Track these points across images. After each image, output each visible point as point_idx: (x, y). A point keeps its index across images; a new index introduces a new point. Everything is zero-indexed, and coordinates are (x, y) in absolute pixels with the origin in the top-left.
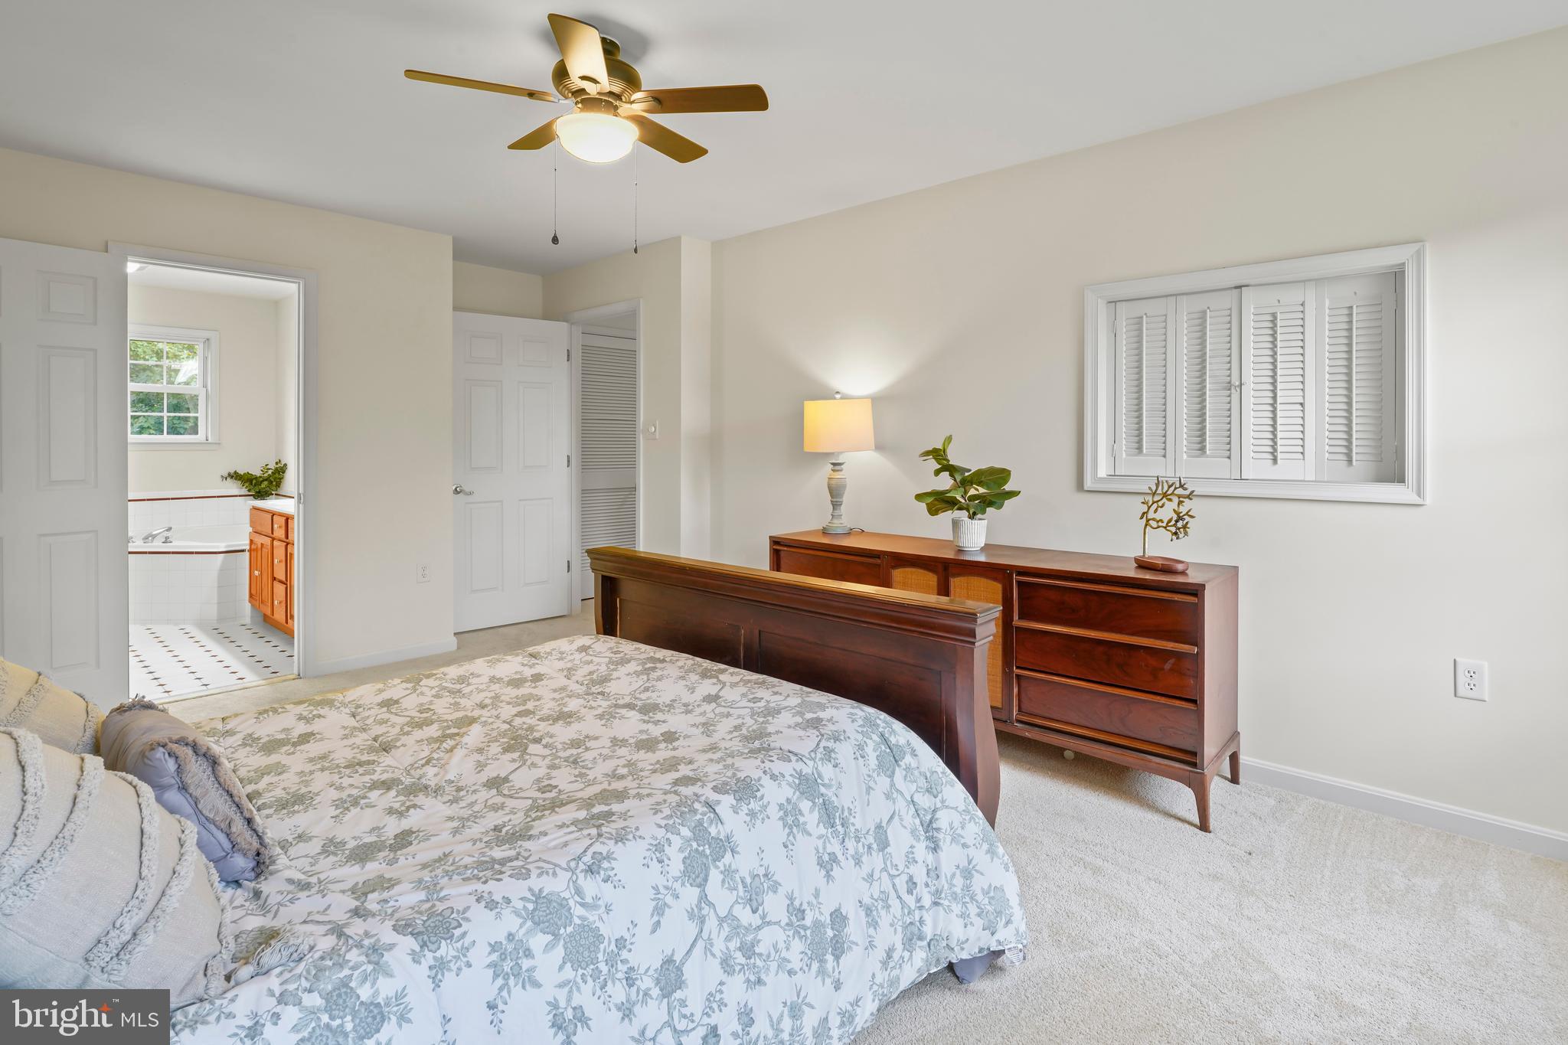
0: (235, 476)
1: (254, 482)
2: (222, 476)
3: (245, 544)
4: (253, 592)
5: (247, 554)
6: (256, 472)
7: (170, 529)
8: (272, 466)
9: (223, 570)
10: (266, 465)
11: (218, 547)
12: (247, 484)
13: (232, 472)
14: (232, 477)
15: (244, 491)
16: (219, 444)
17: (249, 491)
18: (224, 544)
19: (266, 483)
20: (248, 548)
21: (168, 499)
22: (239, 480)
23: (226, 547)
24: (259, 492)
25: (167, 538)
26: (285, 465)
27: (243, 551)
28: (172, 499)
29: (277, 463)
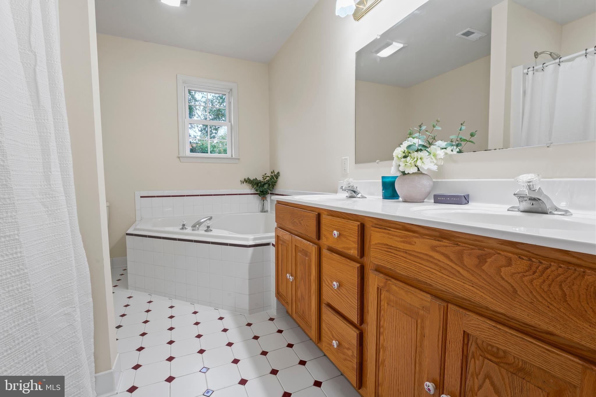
0: (248, 181)
1: (259, 185)
2: (241, 181)
3: (270, 237)
4: (283, 291)
5: (272, 250)
6: (260, 178)
7: (211, 218)
8: (269, 174)
9: (253, 263)
10: (265, 174)
11: (247, 239)
12: (255, 186)
13: (246, 178)
14: (246, 182)
15: (253, 191)
16: (239, 159)
17: (257, 190)
18: (251, 237)
19: (267, 185)
20: (273, 241)
21: (212, 195)
22: (251, 183)
23: (255, 239)
24: (262, 192)
25: (208, 227)
26: (278, 173)
27: (268, 244)
28: (214, 195)
29: (272, 173)
